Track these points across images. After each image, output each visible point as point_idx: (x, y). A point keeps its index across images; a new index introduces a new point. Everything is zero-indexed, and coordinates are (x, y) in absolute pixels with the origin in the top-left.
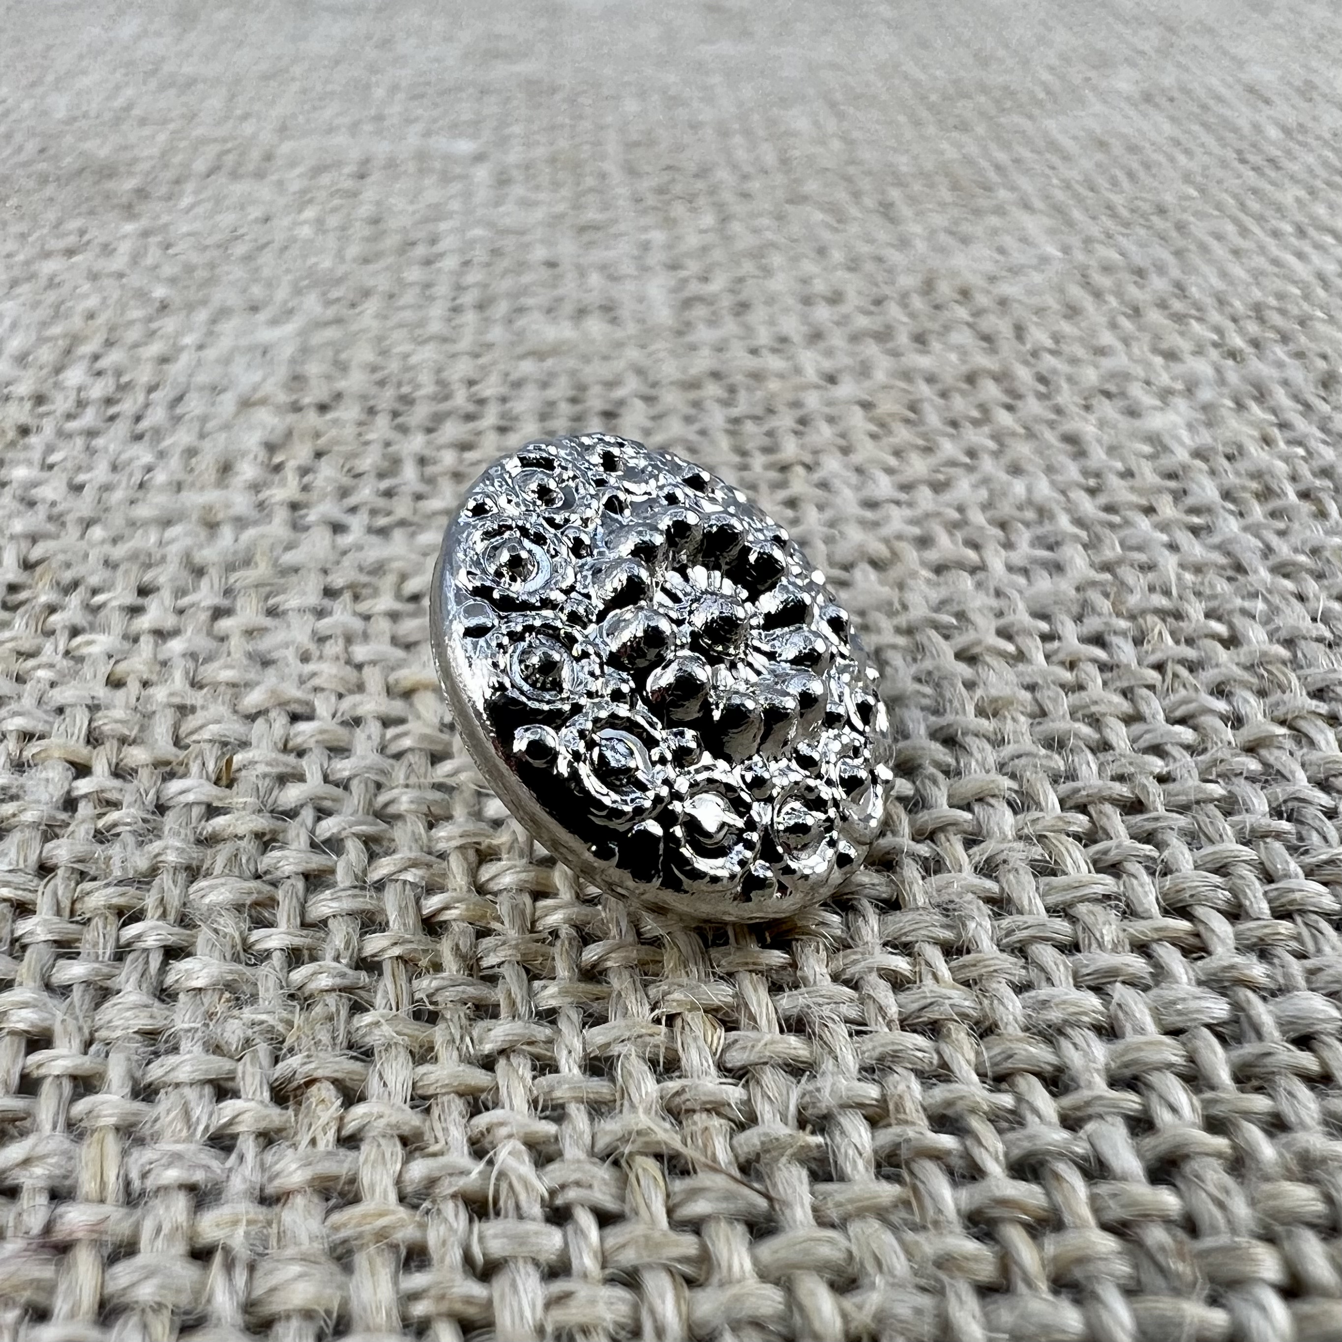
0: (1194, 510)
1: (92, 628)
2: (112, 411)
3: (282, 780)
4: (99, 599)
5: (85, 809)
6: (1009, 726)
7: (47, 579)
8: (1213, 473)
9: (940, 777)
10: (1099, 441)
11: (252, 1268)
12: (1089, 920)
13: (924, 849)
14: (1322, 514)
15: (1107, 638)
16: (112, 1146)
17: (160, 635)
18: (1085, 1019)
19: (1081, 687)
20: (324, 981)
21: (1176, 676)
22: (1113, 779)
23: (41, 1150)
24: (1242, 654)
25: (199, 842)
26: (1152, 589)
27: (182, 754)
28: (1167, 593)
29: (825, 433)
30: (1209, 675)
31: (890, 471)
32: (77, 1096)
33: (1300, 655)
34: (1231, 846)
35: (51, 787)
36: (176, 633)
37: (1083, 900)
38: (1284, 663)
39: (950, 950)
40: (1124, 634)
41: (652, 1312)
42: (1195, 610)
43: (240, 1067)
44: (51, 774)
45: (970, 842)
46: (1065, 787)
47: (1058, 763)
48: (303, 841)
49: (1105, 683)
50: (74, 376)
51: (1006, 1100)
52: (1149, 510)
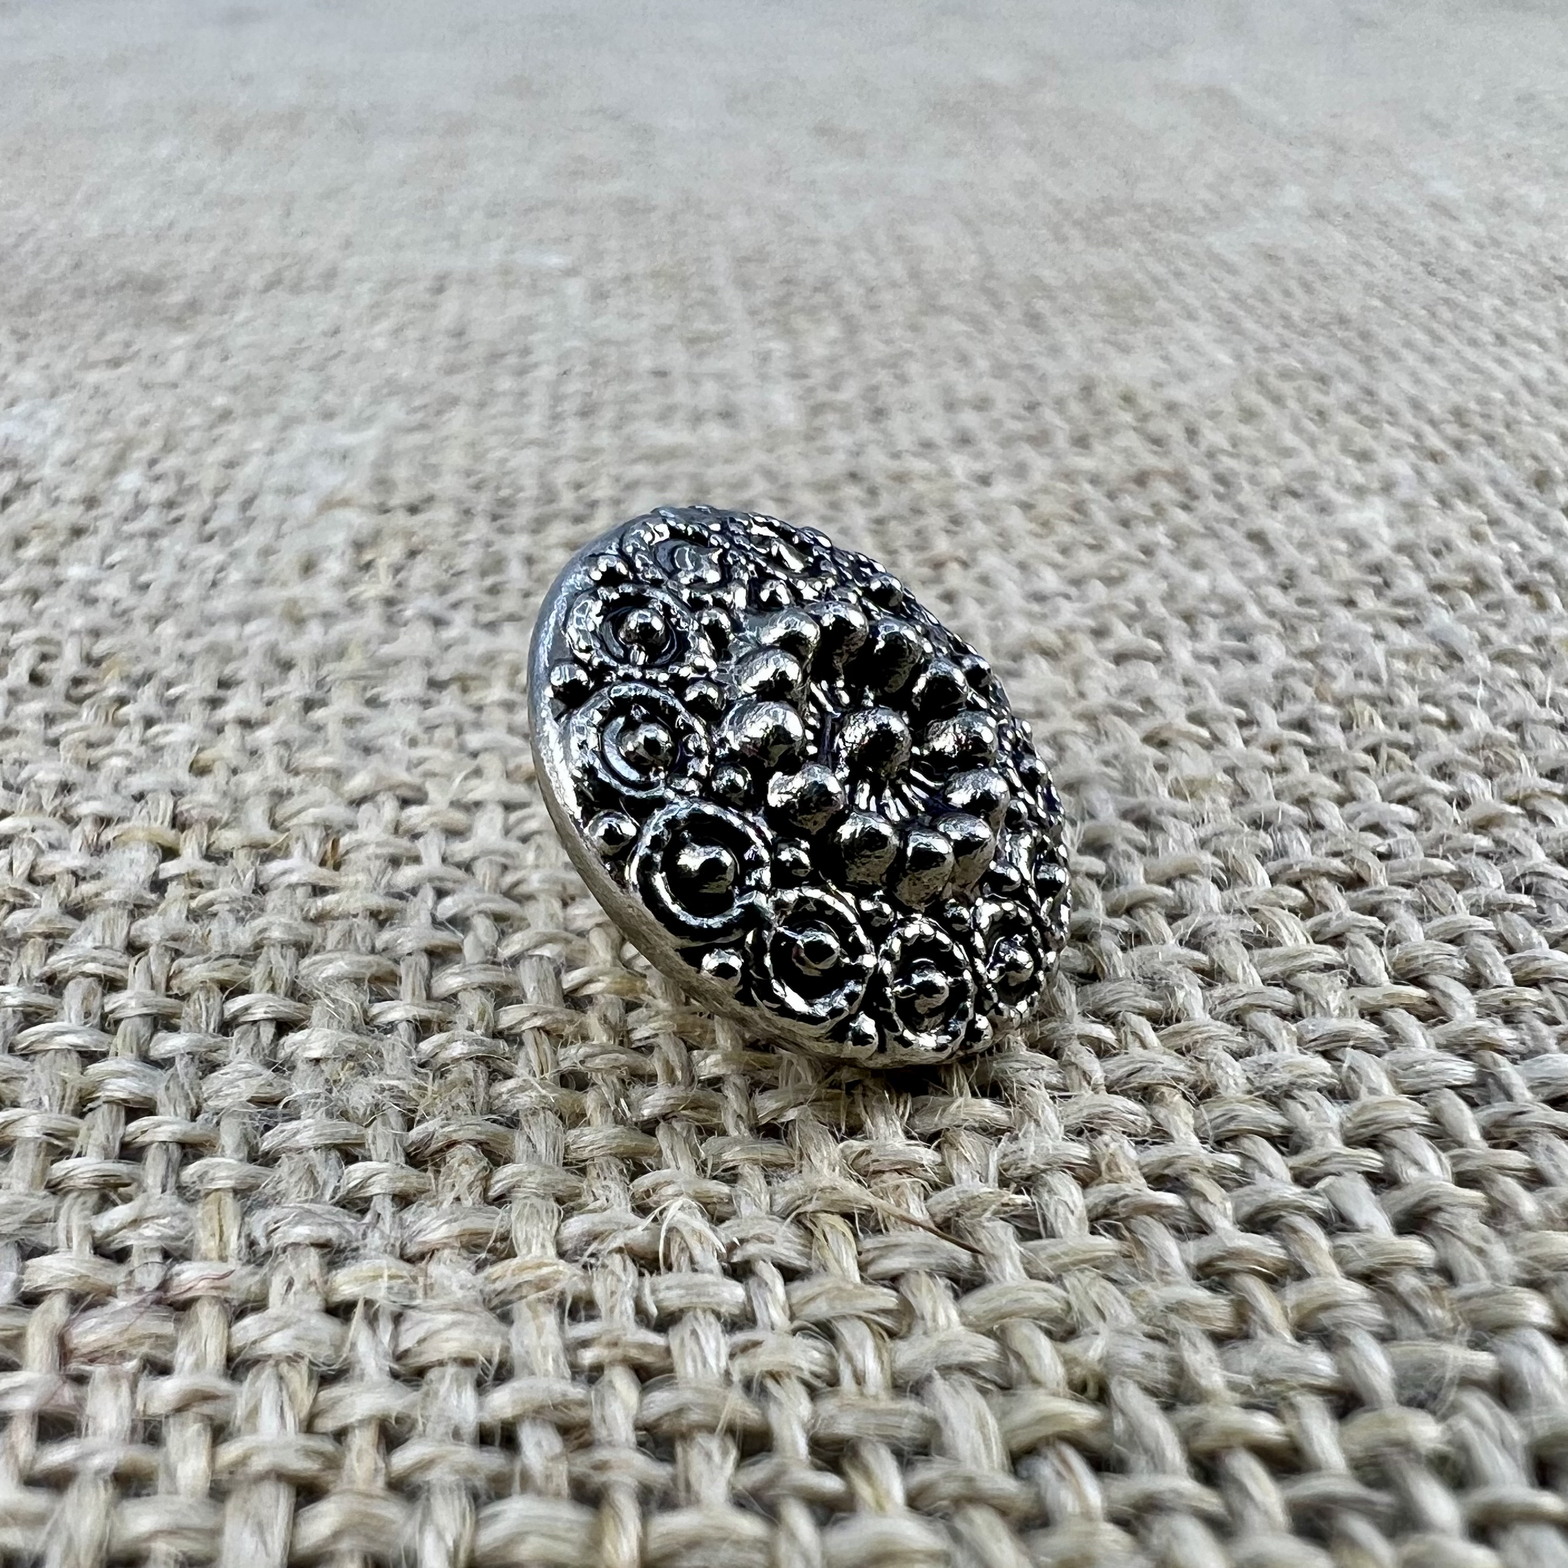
0: (1398, 603)
1: (169, 718)
2: (175, 513)
3: (395, 862)
4: (173, 692)
5: (174, 890)
6: (1208, 805)
7: (115, 673)
8: (1418, 567)
9: (1135, 854)
10: (1289, 538)
11: (397, 1319)
12: (1312, 988)
13: (1122, 923)
14: (1542, 605)
15: (1312, 724)
16: (231, 1206)
17: (246, 724)
18: (1312, 1081)
19: (1284, 770)
20: (458, 1049)
21: (1390, 758)
22: (1328, 855)
23: (149, 1212)
24: (1464, 737)
25: (305, 919)
26: (1358, 675)
27: (281, 838)
28: (1376, 680)
29: (981, 531)
30: (1428, 757)
31: (1056, 566)
32: (185, 1161)
33: (1528, 738)
34: (1463, 916)
35: (135, 868)
36: (264, 722)
37: (1302, 969)
38: (1511, 745)
39: (1157, 1020)
40: (1331, 720)
41: (850, 1359)
42: (1409, 697)
43: (370, 1131)
44: (134, 855)
45: (1173, 917)
46: (1273, 865)
47: (1265, 840)
48: (425, 918)
49: (1312, 767)
50: (130, 480)
51: (1232, 1160)
52: (1350, 603)
